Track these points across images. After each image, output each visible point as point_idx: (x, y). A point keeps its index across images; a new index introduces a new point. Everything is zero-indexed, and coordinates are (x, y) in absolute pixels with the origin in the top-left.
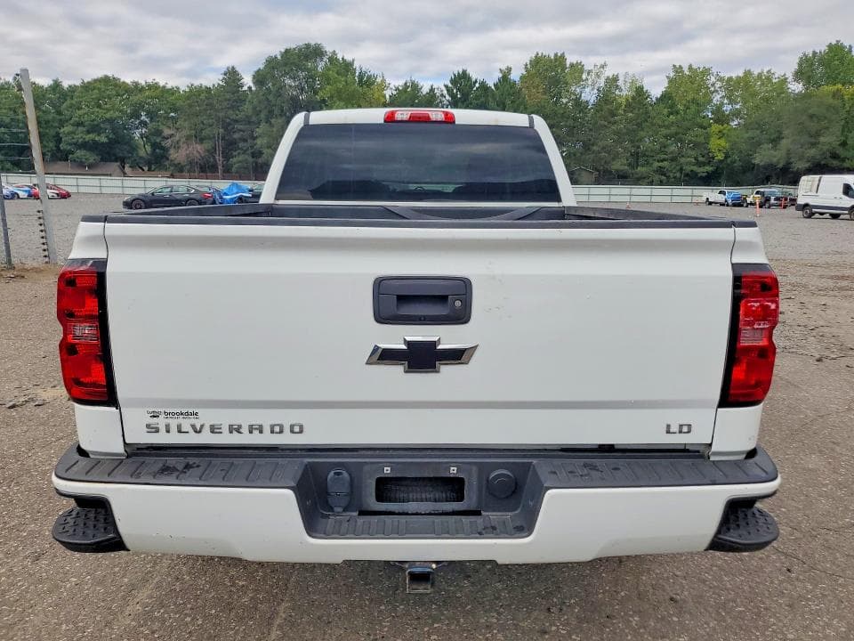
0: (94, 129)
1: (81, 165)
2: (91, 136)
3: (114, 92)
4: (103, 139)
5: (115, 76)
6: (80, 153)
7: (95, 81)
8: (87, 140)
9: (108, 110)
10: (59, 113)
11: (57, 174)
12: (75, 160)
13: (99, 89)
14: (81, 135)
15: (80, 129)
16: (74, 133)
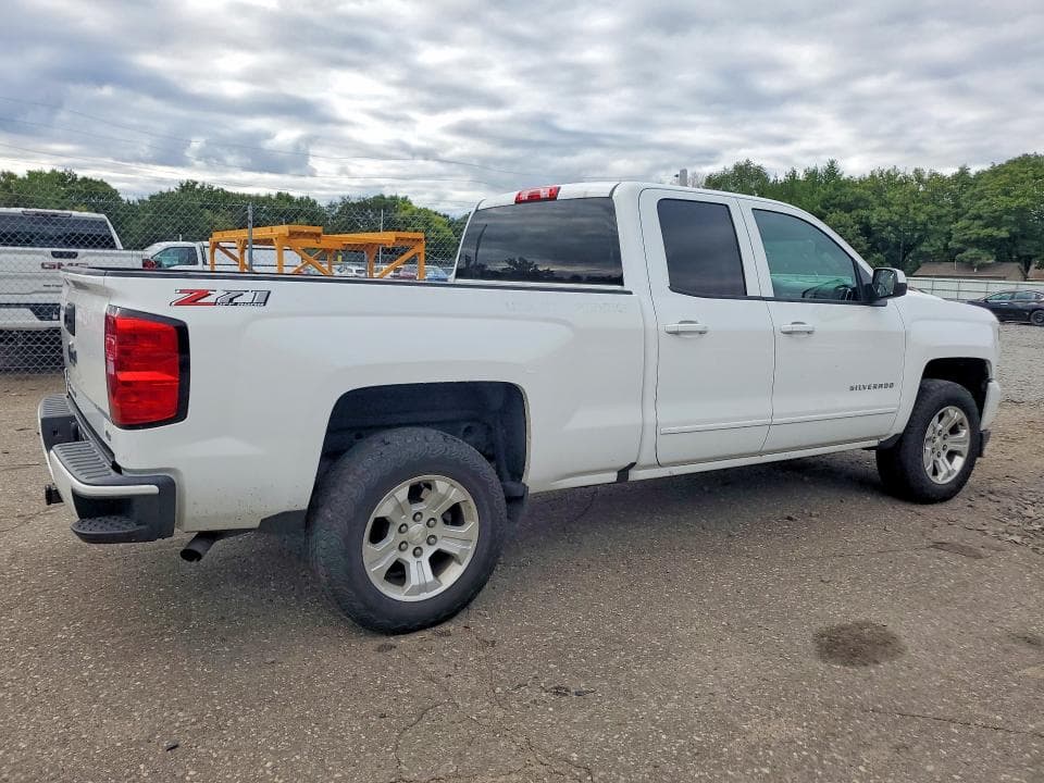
0: (996, 222)
1: (970, 265)
2: (989, 231)
3: (1030, 174)
4: (1004, 234)
5: (1038, 153)
6: (971, 252)
7: (1009, 162)
8: (981, 236)
9: (1018, 197)
10: (957, 206)
11: (936, 277)
12: (962, 261)
13: (1011, 173)
14: (978, 231)
15: (977, 222)
16: (967, 228)
